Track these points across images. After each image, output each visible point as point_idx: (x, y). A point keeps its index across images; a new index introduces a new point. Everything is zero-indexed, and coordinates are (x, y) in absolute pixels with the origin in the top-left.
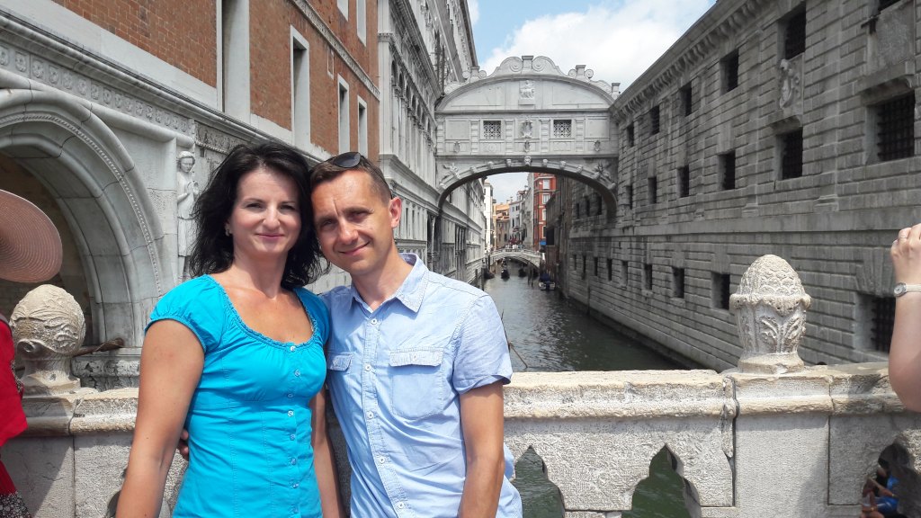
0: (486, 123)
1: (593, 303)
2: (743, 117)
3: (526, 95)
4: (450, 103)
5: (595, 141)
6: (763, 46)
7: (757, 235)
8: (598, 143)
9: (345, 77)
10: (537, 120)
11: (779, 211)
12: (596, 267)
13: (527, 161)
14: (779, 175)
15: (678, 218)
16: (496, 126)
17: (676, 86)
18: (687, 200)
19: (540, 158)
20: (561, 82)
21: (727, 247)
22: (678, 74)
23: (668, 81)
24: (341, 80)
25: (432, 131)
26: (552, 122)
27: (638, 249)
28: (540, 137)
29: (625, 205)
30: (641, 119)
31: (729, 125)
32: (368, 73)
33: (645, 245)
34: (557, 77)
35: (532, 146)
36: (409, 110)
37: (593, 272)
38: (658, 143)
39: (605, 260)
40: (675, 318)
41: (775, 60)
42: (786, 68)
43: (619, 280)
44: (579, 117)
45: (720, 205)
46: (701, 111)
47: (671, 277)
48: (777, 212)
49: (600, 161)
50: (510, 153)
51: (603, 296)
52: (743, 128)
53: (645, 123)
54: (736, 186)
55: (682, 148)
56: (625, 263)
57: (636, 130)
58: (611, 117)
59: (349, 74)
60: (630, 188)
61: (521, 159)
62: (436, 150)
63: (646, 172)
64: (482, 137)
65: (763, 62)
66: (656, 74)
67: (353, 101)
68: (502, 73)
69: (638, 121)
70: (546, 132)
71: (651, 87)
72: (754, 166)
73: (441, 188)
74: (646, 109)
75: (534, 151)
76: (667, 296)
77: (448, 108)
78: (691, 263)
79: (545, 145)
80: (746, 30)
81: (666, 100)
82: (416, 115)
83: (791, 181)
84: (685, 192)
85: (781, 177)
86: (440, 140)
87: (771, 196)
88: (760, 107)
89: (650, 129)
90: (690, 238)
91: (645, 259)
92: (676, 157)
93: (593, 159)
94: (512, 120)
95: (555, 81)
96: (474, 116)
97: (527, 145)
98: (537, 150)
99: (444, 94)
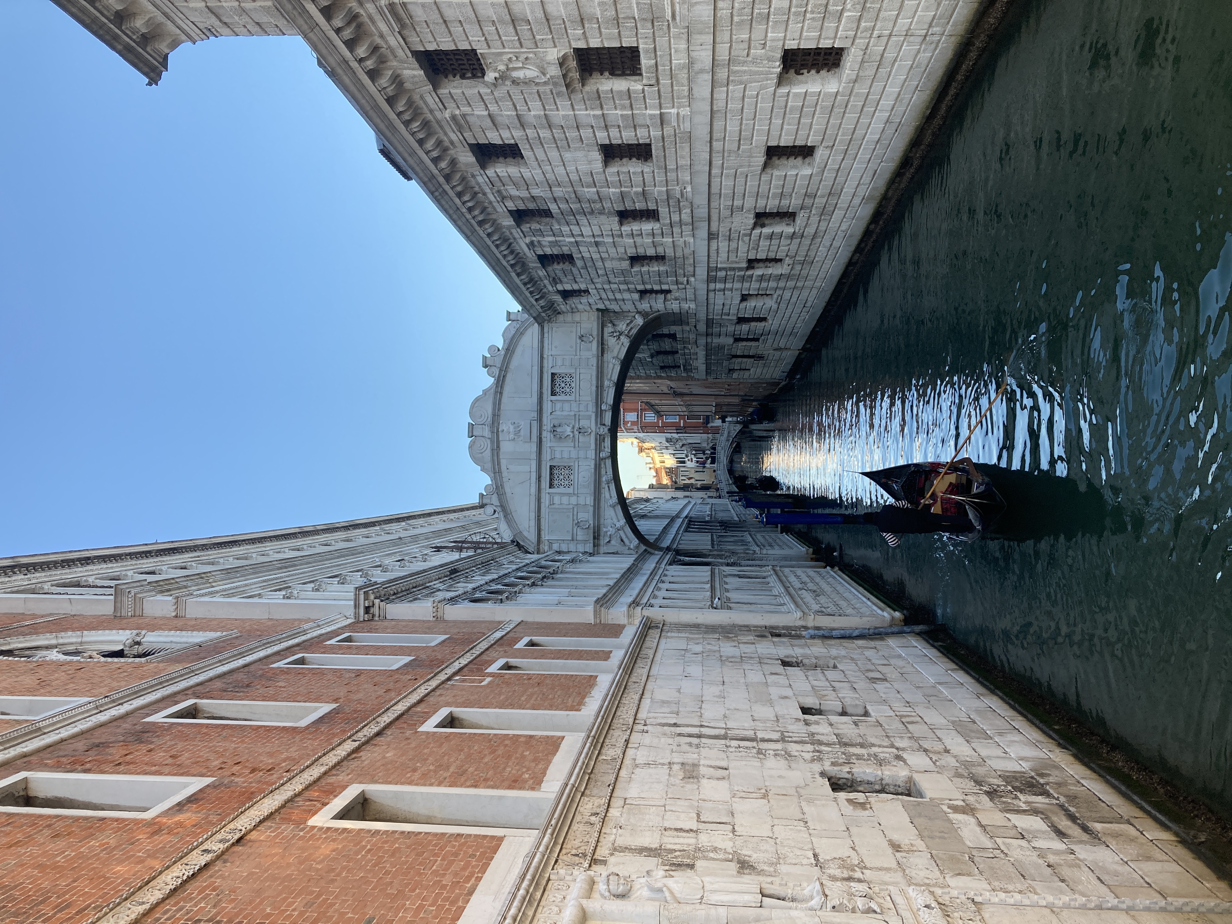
0: (551, 486)
1: (797, 343)
2: (558, 133)
3: (517, 433)
4: (525, 534)
5: (579, 341)
6: (466, 109)
7: (715, 108)
8: (581, 337)
9: (490, 663)
10: (549, 417)
11: (683, 76)
12: (747, 340)
13: (604, 430)
14: (635, 81)
15: (686, 225)
16: (556, 471)
17: (514, 231)
18: (663, 211)
19: (600, 413)
20: (502, 387)
21: (730, 152)
22: (498, 228)
23: (507, 242)
24: (494, 668)
25: (561, 558)
26: (554, 398)
27: (725, 280)
28: (572, 413)
29: (665, 299)
30: (555, 281)
31: (567, 155)
32: (484, 634)
33: (721, 269)
34: (496, 392)
35: (584, 423)
36: (533, 584)
37: (753, 344)
38: (586, 255)
39: (738, 327)
40: (823, 225)
41: (484, 90)
42: (497, 75)
43: (767, 306)
44: (548, 363)
45: (671, 166)
46: (547, 195)
47: (766, 230)
48: (685, 82)
49: (606, 335)
50: (591, 454)
51: (788, 330)
52: (572, 134)
53: (560, 274)
54: (648, 141)
55: (594, 221)
56: (744, 298)
57: (568, 287)
58: (549, 321)
59: (484, 657)
60: (643, 293)
61: (600, 439)
62: (585, 553)
63: (623, 272)
64: (570, 490)
65: (487, 108)
66: (498, 259)
67: (521, 654)
68: (489, 465)
69: (556, 284)
70: (566, 405)
71: (512, 266)
72: (622, 115)
73: (637, 547)
74: (542, 273)
75: (590, 423)
76: (793, 236)
77: (531, 536)
78: (749, 203)
79: (583, 407)
80: (446, 134)
81: (531, 246)
82: (539, 576)
83: (645, 62)
84: (651, 215)
85: (637, 78)
86: (572, 548)
87: (662, 90)
88: (545, 110)
89: (567, 266)
90: (714, 204)
91: (740, 269)
92: (606, 228)
93: (602, 344)
94: (549, 450)
95: (501, 393)
96: (542, 500)
97: (582, 431)
98: (589, 417)
99: (513, 541)
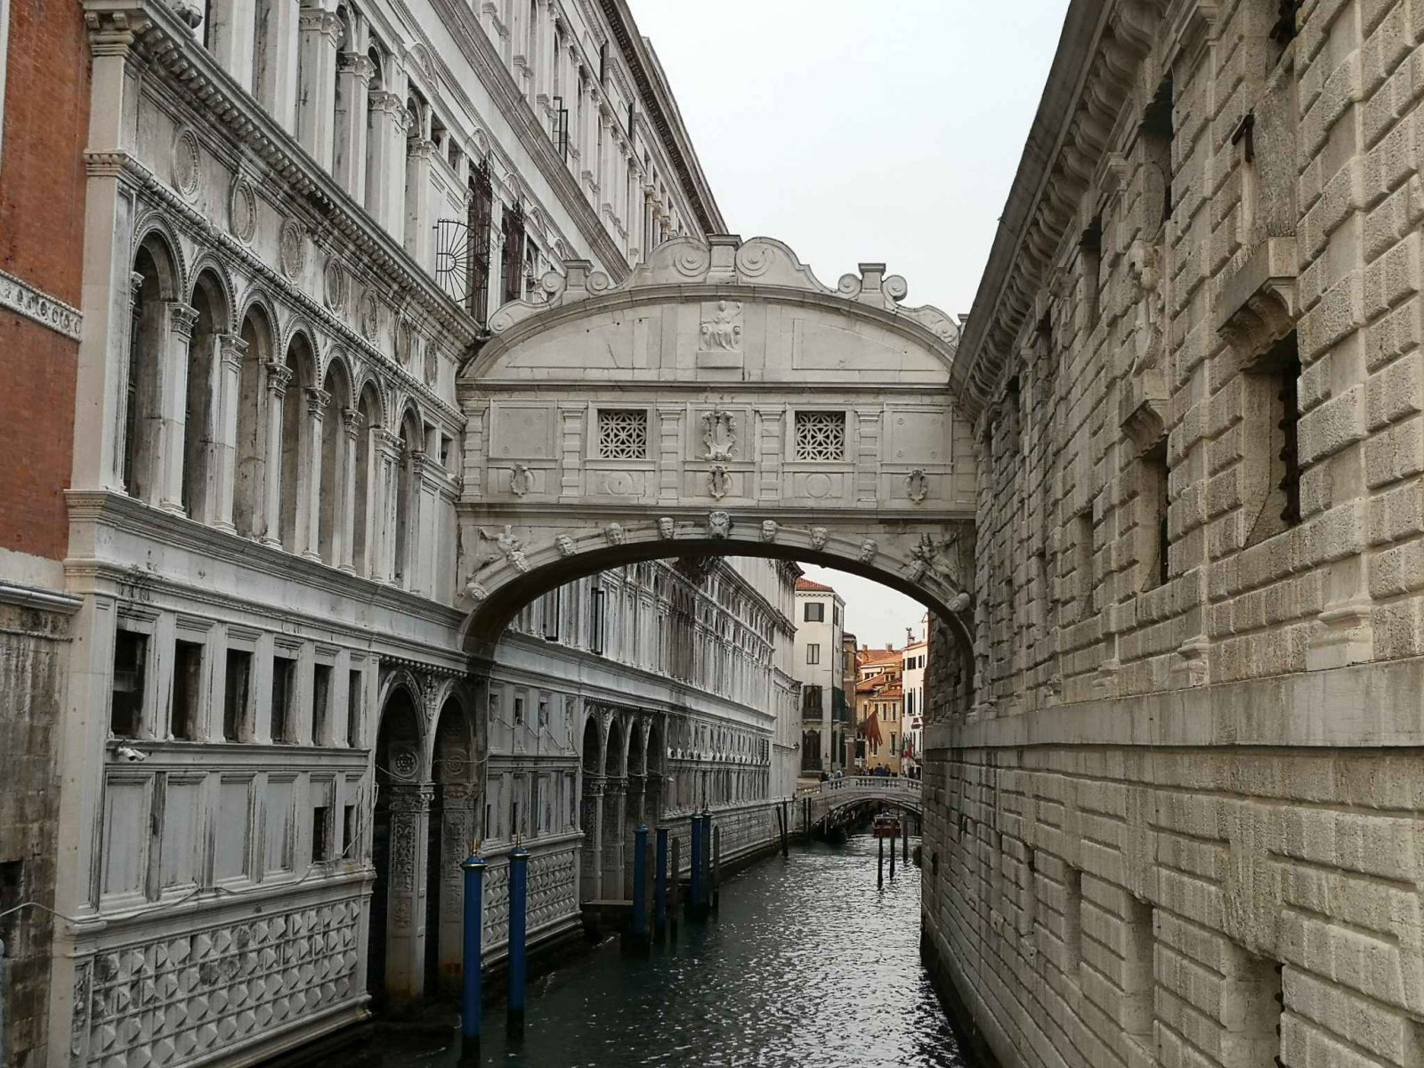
0: (604, 414)
2: (1101, 410)
3: (717, 340)
4: (504, 360)
5: (911, 471)
7: (1108, 754)
8: (917, 477)
10: (749, 408)
13: (718, 525)
14: (1151, 576)
16: (635, 424)
17: (1034, 321)
19: (754, 516)
20: (815, 306)
26: (790, 417)
27: (989, 787)
28: (757, 458)
31: (1087, 432)
33: (996, 776)
34: (803, 293)
35: (735, 483)
44: (866, 406)
45: (1078, 662)
48: (1139, 688)
49: (925, 531)
50: (669, 499)
52: (1102, 440)
54: (1095, 607)
55: (1040, 496)
57: (993, 444)
58: (958, 407)
61: (699, 517)
62: (460, 484)
63: (1002, 563)
64: (593, 454)
66: (997, 291)
68: (648, 279)
70: (773, 445)
71: (999, 323)
72: (1111, 550)
73: (470, 596)
74: (1004, 385)
75: (736, 495)
77: (499, 372)
78: (1043, 835)
79: (770, 479)
86: (474, 459)
87: (1133, 636)
89: (1010, 441)
90: (1041, 759)
91: (995, 817)
92: (1034, 524)
93: (907, 522)
94: (678, 408)
95: (801, 304)
96: (573, 395)
97: (718, 479)
98: (747, 493)
99: (488, 333)
